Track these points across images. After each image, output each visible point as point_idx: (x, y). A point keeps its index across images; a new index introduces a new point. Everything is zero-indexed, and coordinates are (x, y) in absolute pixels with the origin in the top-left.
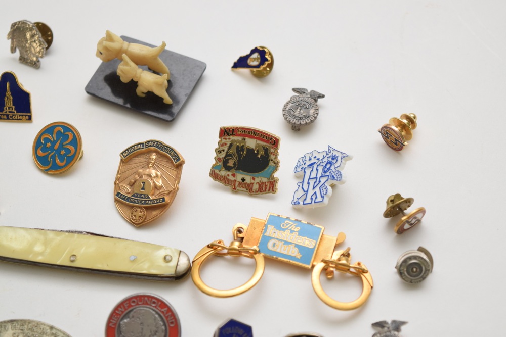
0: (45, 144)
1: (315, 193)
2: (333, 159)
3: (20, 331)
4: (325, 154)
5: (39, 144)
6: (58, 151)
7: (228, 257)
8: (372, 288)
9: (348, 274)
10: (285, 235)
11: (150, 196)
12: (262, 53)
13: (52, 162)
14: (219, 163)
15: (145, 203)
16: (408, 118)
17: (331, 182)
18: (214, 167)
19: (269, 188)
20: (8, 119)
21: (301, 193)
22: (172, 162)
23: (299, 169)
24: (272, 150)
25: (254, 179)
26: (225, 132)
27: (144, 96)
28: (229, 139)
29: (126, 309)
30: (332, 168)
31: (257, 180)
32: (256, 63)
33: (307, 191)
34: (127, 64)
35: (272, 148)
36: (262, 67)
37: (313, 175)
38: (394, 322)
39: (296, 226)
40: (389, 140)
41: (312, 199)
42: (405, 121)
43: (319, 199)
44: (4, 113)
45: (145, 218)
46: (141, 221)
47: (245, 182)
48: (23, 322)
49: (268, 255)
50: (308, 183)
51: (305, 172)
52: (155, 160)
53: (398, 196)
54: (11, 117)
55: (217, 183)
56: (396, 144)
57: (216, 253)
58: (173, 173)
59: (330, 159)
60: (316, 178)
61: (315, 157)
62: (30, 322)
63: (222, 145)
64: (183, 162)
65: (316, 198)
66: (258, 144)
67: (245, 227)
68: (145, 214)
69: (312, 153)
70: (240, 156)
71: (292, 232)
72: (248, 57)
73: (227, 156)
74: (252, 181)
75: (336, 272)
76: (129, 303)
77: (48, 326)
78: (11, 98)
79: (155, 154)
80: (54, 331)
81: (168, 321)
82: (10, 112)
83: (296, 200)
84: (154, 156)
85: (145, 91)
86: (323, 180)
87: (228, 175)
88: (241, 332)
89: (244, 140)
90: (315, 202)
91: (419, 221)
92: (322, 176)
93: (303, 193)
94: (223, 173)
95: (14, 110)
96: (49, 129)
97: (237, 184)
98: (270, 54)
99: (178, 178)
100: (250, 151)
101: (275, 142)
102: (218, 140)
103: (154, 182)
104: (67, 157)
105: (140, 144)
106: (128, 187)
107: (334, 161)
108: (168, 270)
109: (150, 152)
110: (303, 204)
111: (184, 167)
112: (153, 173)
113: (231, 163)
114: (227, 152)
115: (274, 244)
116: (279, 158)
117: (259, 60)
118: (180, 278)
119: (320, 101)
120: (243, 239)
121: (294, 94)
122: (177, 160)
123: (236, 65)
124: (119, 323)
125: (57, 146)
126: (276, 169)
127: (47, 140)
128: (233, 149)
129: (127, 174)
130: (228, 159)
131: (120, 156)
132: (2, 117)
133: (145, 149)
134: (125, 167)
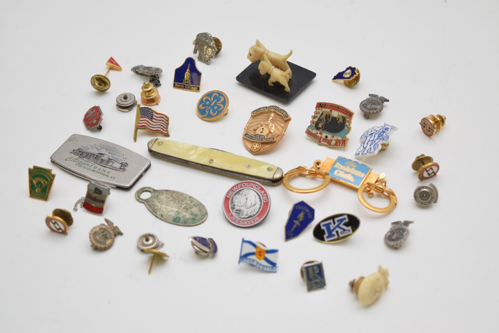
0: (205, 102)
1: (371, 148)
3: (171, 196)
4: (381, 128)
5: (201, 101)
6: (213, 107)
7: (309, 176)
8: (396, 204)
10: (347, 169)
11: (265, 137)
12: (353, 70)
13: (207, 113)
14: (313, 125)
15: (262, 140)
16: (440, 117)
17: (382, 142)
18: (309, 127)
19: (342, 144)
20: (184, 88)
21: (362, 148)
22: (283, 119)
23: (363, 137)
24: (348, 120)
25: (333, 137)
26: (320, 105)
27: (272, 85)
28: (322, 110)
29: (238, 189)
30: (384, 134)
31: (335, 138)
32: (348, 76)
33: (366, 148)
34: (266, 61)
35: (348, 118)
36: (352, 78)
37: (372, 139)
38: (406, 221)
39: (354, 165)
40: (425, 129)
41: (368, 151)
42: (439, 119)
43: (372, 150)
44: (183, 83)
45: (260, 149)
46: (257, 151)
47: (327, 138)
48: (173, 192)
49: (333, 178)
50: (368, 143)
51: (367, 138)
52: (273, 117)
53: (423, 155)
54: (187, 87)
55: (310, 138)
56: (429, 131)
57: (300, 172)
58: (283, 125)
59: (384, 130)
61: (375, 130)
62: (177, 193)
63: (317, 113)
64: (290, 119)
65: (371, 150)
66: (339, 115)
67: (322, 162)
68: (261, 147)
69: (374, 128)
70: (327, 121)
71: (351, 167)
72: (344, 72)
73: (318, 120)
74: (332, 138)
75: (375, 193)
76: (241, 185)
77: (189, 196)
78: (189, 74)
79: (273, 114)
80: (192, 199)
81: (263, 199)
82: (187, 83)
83: (358, 152)
84: (272, 115)
85: (274, 81)
86: (377, 141)
87: (317, 133)
89: (331, 111)
91: (435, 174)
92: (377, 139)
94: (314, 131)
95: (189, 83)
96: (210, 94)
97: (322, 139)
98: (358, 72)
99: (285, 129)
100: (334, 119)
101: (350, 114)
102: (315, 110)
103: (269, 130)
104: (218, 111)
105: (265, 107)
106: (252, 131)
107: (386, 131)
108: (269, 175)
109: (271, 112)
110: (362, 154)
111: (290, 122)
112: (270, 124)
113: (320, 126)
114: (319, 118)
115: (339, 172)
116: (352, 125)
117: (351, 74)
118: (275, 182)
119: (385, 103)
120: (319, 168)
121: (369, 97)
122: (287, 117)
123: (335, 78)
124: (233, 197)
125: (212, 104)
126: (348, 132)
127: (207, 100)
128: (323, 116)
129: (253, 124)
130: (319, 123)
131: (251, 113)
132: (181, 86)
133: (268, 110)
134: (253, 120)
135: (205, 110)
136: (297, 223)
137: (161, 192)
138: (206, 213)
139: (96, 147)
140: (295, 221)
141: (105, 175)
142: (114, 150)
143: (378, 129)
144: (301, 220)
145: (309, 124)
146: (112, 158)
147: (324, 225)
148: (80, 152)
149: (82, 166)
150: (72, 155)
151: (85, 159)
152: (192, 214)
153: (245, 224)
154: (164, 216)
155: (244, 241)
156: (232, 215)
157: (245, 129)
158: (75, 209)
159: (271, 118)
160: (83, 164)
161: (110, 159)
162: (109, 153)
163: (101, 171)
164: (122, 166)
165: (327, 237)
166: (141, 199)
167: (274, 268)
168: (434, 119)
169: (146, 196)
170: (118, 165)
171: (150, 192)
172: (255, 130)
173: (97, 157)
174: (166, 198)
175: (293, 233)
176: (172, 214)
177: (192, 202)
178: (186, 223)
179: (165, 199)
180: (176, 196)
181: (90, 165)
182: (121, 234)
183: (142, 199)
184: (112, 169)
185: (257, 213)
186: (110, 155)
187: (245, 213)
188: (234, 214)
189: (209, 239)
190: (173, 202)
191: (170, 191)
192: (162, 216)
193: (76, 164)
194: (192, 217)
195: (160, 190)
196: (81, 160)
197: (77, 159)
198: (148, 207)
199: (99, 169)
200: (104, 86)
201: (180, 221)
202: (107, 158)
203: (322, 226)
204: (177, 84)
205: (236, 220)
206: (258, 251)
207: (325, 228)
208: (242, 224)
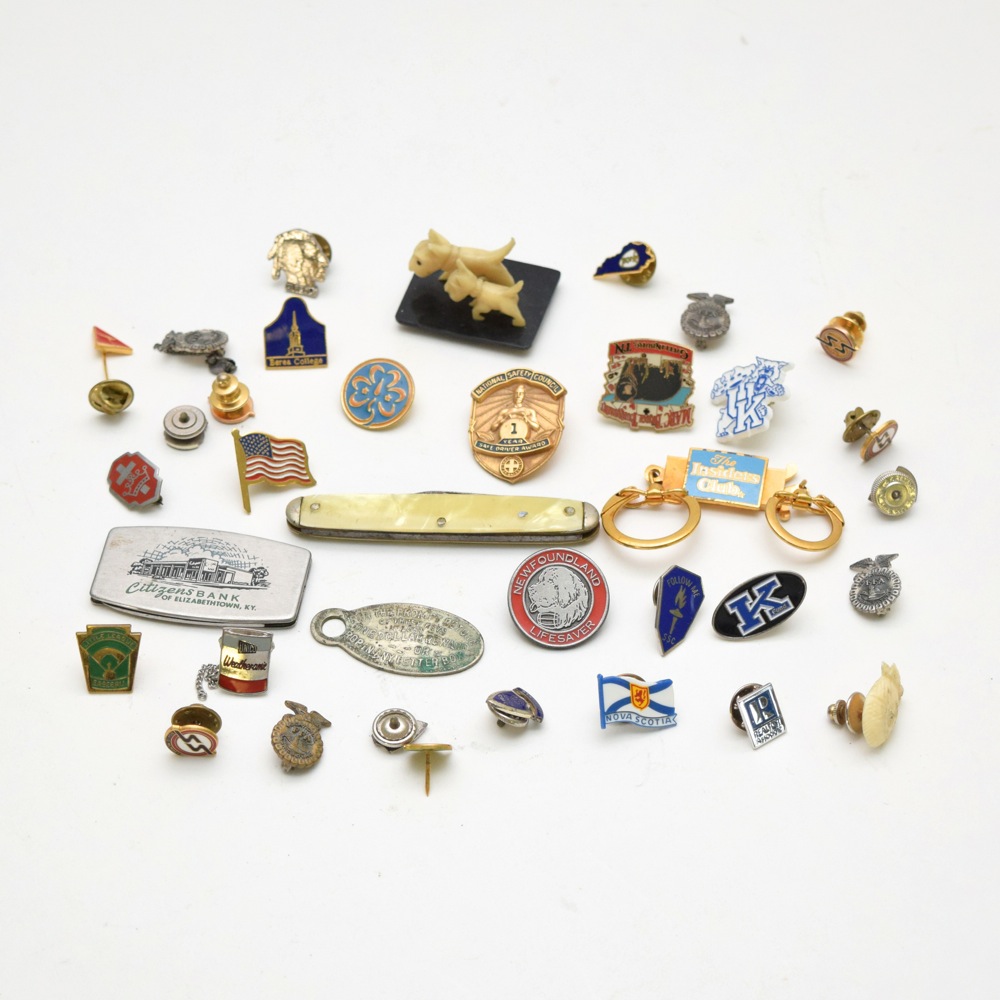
0: (360, 391)
1: (750, 416)
2: (767, 371)
3: (388, 618)
4: (753, 368)
6: (381, 398)
7: (646, 505)
8: (843, 524)
9: (808, 511)
10: (719, 472)
11: (526, 441)
12: (642, 251)
13: (374, 412)
14: (611, 392)
15: (520, 450)
16: (852, 316)
18: (603, 397)
19: (682, 419)
20: (293, 364)
22: (550, 394)
23: (718, 393)
24: (685, 367)
25: (661, 408)
26: (617, 349)
27: (482, 318)
28: (624, 357)
29: (533, 571)
30: (768, 382)
31: (666, 410)
32: (632, 264)
33: (737, 418)
34: (463, 271)
35: (684, 363)
36: (642, 268)
37: (742, 396)
38: (880, 557)
39: (731, 460)
40: (833, 348)
41: (745, 424)
42: (853, 321)
43: (757, 422)
44: (287, 356)
45: (523, 470)
46: (518, 474)
47: (649, 414)
48: (390, 607)
49: (699, 497)
50: (737, 407)
51: (728, 395)
52: (524, 393)
53: (859, 410)
54: (297, 361)
56: (843, 351)
57: (626, 501)
58: (554, 407)
59: (763, 373)
60: (747, 399)
61: (739, 375)
62: (398, 606)
63: (614, 367)
64: (565, 392)
65: (752, 421)
66: (663, 360)
67: (661, 469)
68: (523, 464)
69: (734, 370)
70: (640, 379)
71: (727, 467)
72: (619, 257)
73: (621, 380)
74: (659, 412)
75: (791, 510)
76: (536, 562)
77: (424, 607)
78: (299, 334)
79: (521, 386)
80: (434, 613)
81: (590, 580)
82: (296, 354)
83: (721, 431)
84: (521, 389)
85: (486, 309)
86: (757, 399)
87: (625, 407)
88: (688, 583)
89: (644, 356)
90: (751, 428)
92: (755, 395)
93: (730, 420)
94: (618, 405)
95: (302, 352)
96: (364, 370)
97: (638, 418)
99: (560, 413)
100: (654, 370)
101: (687, 355)
102: (608, 360)
103: (528, 423)
104: (396, 403)
105: (499, 376)
106: (490, 433)
107: (769, 374)
108: (574, 524)
109: (515, 383)
110: (734, 433)
111: (567, 397)
112: (525, 410)
113: (628, 390)
114: (622, 376)
115: (706, 483)
116: (694, 377)
117: (637, 260)
118: (587, 535)
119: (728, 307)
120: (661, 483)
121: (691, 301)
122: (558, 390)
123: (601, 271)
124: (527, 589)
125: (378, 391)
126: (690, 392)
127: (362, 385)
128: (629, 371)
129: (485, 417)
130: (624, 385)
131: (472, 395)
132: (284, 363)
133: (507, 381)
134: (481, 409)
135: (365, 406)
136: (676, 613)
137: (363, 613)
138: (479, 638)
139: (177, 546)
140: (672, 612)
141: (230, 605)
142: (220, 545)
143: (748, 373)
144: (682, 605)
145: (603, 392)
146: (224, 564)
147: (732, 606)
148: (148, 566)
149: (169, 598)
150: (136, 578)
151: (168, 580)
152: (451, 645)
153: (570, 641)
154: (395, 665)
155: (602, 681)
156: (537, 629)
157: (470, 431)
158: (202, 695)
159: (521, 397)
160: (168, 591)
161: (221, 567)
162: (213, 554)
163: (217, 599)
164: (254, 577)
165: (745, 628)
166: (328, 638)
167: (671, 718)
168: (844, 323)
169: (333, 629)
171: (339, 618)
172: (496, 430)
173: (192, 569)
174: (380, 622)
175: (673, 635)
176: (410, 654)
177: (438, 620)
178: (447, 669)
179: (381, 627)
180: (400, 616)
181: (186, 591)
182: (327, 724)
183: (332, 639)
184: (238, 588)
185: (586, 612)
186: (216, 557)
187: (563, 617)
188: (540, 625)
189: (515, 690)
190: (400, 629)
191: (380, 606)
192: (391, 664)
193: (156, 597)
194: (454, 652)
195: (360, 610)
196: (160, 584)
197: (151, 585)
198: (353, 652)
199: (212, 595)
200: (123, 402)
201: (436, 667)
202: (214, 567)
203: (729, 609)
204: (275, 360)
205: (548, 636)
206: (635, 694)
207: (736, 610)
208: (565, 643)
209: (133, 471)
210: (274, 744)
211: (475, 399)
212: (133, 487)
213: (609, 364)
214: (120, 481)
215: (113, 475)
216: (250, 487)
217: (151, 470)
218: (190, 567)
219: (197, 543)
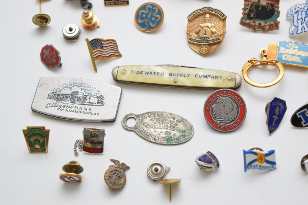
0: (142, 16)
1: (303, 26)
3: (154, 118)
4: (305, 5)
5: (138, 16)
6: (150, 19)
7: (260, 66)
10: (291, 51)
11: (210, 38)
13: (147, 25)
14: (245, 16)
15: (208, 42)
18: (242, 18)
19: (275, 27)
20: (115, 4)
22: (220, 18)
23: (289, 15)
28: (250, 2)
29: (214, 99)
31: (268, 23)
33: (298, 27)
35: (276, 4)
37: (300, 17)
39: (296, 46)
41: (302, 30)
43: (307, 29)
45: (209, 51)
46: (207, 52)
47: (261, 25)
48: (154, 113)
49: (283, 63)
50: (297, 22)
51: (293, 16)
52: (209, 18)
54: (117, 3)
55: (245, 28)
57: (253, 65)
60: (302, 18)
61: (298, 7)
63: (246, 6)
64: (226, 17)
65: (305, 29)
66: (268, 3)
67: (266, 50)
68: (209, 48)
69: (296, 5)
70: (257, 10)
71: (294, 49)
73: (249, 11)
74: (265, 24)
76: (215, 95)
77: (168, 113)
79: (208, 14)
80: (173, 116)
81: (239, 103)
82: (116, 0)
83: (291, 32)
84: (208, 16)
87: (251, 22)
88: (280, 104)
89: (259, 1)
90: (304, 32)
92: (306, 17)
93: (295, 28)
94: (248, 21)
96: (143, 7)
97: (256, 27)
99: (224, 26)
100: (263, 7)
101: (277, 0)
102: (244, 3)
103: (211, 30)
104: (156, 22)
105: (199, 10)
106: (195, 35)
109: (205, 13)
110: (297, 34)
111: (227, 19)
112: (209, 25)
113: (252, 15)
114: (250, 9)
115: (286, 56)
116: (280, 9)
120: (266, 56)
122: (223, 16)
124: (212, 107)
125: (149, 16)
126: (278, 16)
127: (142, 13)
128: (254, 7)
129: (193, 28)
130: (250, 13)
131: (188, 18)
132: (112, 3)
133: (202, 12)
134: (191, 24)
135: (144, 23)
136: (275, 117)
137: (143, 115)
138: (192, 127)
139: (67, 86)
140: (273, 117)
141: (88, 113)
142: (84, 86)
143: (302, 7)
144: (277, 114)
145: (242, 16)
146: (86, 94)
147: (299, 114)
148: (55, 95)
149: (64, 109)
150: (50, 101)
152: (180, 131)
153: (230, 129)
154: (157, 140)
155: (245, 153)
156: (216, 124)
157: (187, 34)
158: (76, 154)
160: (63, 107)
161: (85, 96)
162: (82, 90)
163: (83, 110)
164: (98, 100)
165: (305, 123)
166: (129, 127)
167: (274, 166)
169: (131, 123)
170: (94, 100)
171: (133, 118)
172: (198, 33)
173: (73, 96)
174: (150, 120)
175: (274, 127)
176: (163, 135)
177: (174, 119)
178: (178, 142)
179: (151, 122)
181: (70, 107)
182: (128, 168)
183: (130, 128)
184: (92, 105)
185: (237, 117)
186: (83, 91)
187: (227, 119)
188: (217, 122)
189: (207, 153)
190: (159, 123)
191: (150, 113)
192: (155, 139)
193: (58, 109)
194: (181, 134)
195: (142, 114)
196: (60, 103)
197: (56, 104)
198: (139, 134)
199: (81, 108)
200: (46, 22)
201: (174, 141)
202: (82, 96)
203: (298, 115)
204: (108, 2)
205: (221, 127)
206: (259, 157)
207: (301, 116)
208: (228, 130)
209: (50, 53)
210: (105, 180)
211: (189, 20)
212: (50, 59)
213: (244, 4)
214: (44, 57)
215: (42, 54)
216: (96, 61)
217: (57, 53)
218: (72, 95)
219: (75, 85)
